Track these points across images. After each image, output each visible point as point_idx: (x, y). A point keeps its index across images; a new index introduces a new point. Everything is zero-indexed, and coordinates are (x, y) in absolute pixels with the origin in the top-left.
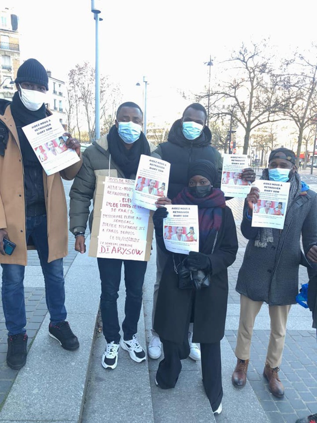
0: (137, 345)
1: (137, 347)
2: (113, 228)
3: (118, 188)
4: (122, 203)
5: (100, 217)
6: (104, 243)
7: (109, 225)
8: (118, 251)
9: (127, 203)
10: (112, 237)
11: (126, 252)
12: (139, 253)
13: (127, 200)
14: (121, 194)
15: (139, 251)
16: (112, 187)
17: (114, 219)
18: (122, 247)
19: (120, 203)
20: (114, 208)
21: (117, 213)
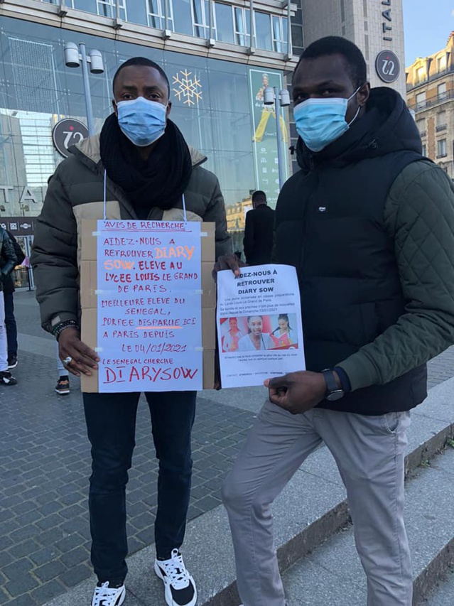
0: (179, 572)
1: (179, 576)
2: (128, 329)
3: (127, 242)
4: (140, 272)
5: (97, 307)
6: (111, 362)
7: (116, 322)
8: (143, 374)
9: (150, 271)
10: (126, 348)
11: (161, 375)
12: (188, 374)
13: (149, 265)
14: (133, 253)
15: (189, 372)
16: (114, 240)
17: (125, 308)
18: (151, 366)
19: (136, 271)
20: (123, 285)
21: (132, 294)
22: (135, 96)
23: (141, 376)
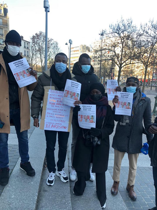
0: (64, 174)
1: (64, 175)
2: (52, 115)
3: (55, 96)
5: (46, 110)
6: (48, 123)
7: (50, 114)
8: (55, 126)
9: (59, 103)
10: (51, 120)
11: (59, 127)
12: (65, 128)
14: (56, 98)
15: (65, 127)
16: (52, 95)
17: (53, 111)
18: (57, 124)
19: (56, 103)
20: (53, 105)
21: (54, 108)
22: (60, 62)
23: (54, 127)
